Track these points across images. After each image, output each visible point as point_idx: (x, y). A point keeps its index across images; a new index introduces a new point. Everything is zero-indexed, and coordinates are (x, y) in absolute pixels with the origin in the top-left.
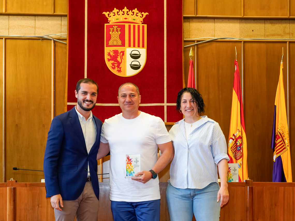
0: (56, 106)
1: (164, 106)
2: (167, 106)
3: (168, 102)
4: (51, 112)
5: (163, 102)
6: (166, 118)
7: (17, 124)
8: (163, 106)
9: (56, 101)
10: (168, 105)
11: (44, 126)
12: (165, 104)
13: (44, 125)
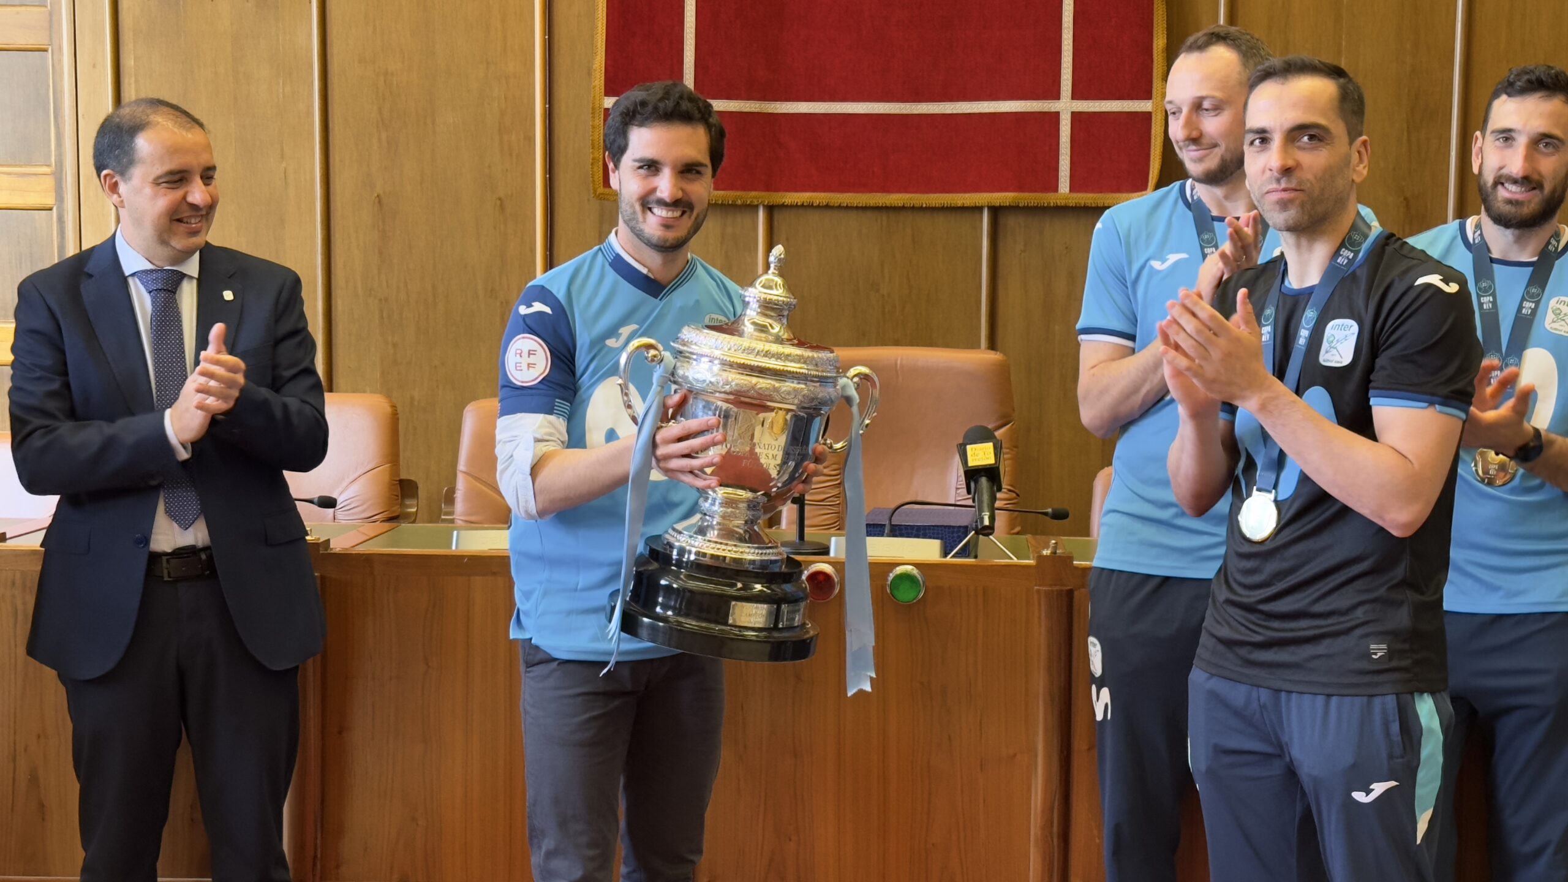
0: (556, 111)
1: (1057, 114)
2: (1073, 113)
3: (1075, 96)
4: (531, 140)
5: (1057, 97)
6: (1068, 173)
7: (378, 196)
8: (1056, 116)
9: (556, 87)
10: (1080, 109)
11: (502, 207)
12: (1066, 106)
13: (500, 199)
